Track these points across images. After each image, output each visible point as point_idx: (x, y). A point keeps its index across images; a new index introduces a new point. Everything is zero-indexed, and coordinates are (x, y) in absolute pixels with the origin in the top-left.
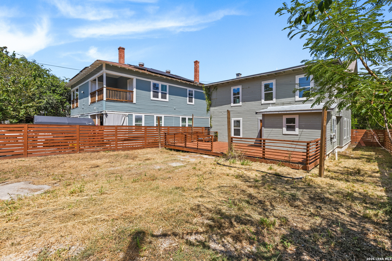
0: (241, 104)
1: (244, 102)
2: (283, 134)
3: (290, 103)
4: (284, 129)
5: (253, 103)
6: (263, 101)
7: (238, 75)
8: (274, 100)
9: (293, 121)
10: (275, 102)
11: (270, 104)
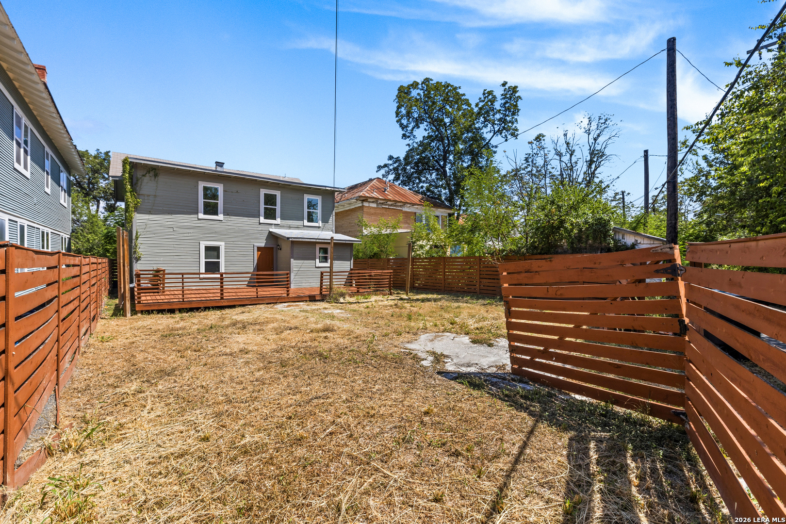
0: (221, 217)
1: (228, 215)
2: (316, 267)
3: (297, 228)
4: (317, 260)
5: (245, 219)
6: (262, 220)
7: (220, 164)
8: (278, 221)
9: (325, 251)
10: (279, 223)
11: (272, 224)
